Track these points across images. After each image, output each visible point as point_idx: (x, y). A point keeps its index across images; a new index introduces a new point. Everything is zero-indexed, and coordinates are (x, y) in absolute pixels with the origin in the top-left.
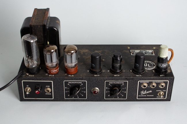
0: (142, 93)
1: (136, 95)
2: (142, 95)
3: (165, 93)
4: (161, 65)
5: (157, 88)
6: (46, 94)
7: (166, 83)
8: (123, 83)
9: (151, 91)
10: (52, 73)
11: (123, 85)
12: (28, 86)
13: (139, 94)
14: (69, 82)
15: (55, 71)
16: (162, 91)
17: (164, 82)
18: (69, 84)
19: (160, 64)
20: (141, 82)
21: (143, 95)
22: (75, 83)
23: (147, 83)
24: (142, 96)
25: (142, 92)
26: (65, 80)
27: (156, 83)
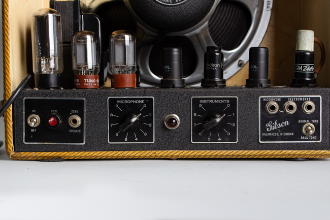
0: (269, 128)
1: (256, 133)
2: (269, 132)
3: (317, 126)
4: (303, 68)
5: (300, 114)
6: (70, 131)
7: (316, 101)
8: (228, 101)
9: (287, 123)
10: (86, 85)
11: (229, 106)
12: (35, 111)
13: (264, 129)
14: (119, 99)
15: (91, 81)
16: (311, 122)
17: (312, 99)
18: (119, 104)
19: (300, 66)
20: (264, 100)
21: (272, 131)
22: (131, 102)
23: (277, 102)
24: (270, 134)
25: (269, 126)
26: (110, 96)
27: (296, 102)
